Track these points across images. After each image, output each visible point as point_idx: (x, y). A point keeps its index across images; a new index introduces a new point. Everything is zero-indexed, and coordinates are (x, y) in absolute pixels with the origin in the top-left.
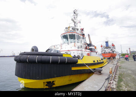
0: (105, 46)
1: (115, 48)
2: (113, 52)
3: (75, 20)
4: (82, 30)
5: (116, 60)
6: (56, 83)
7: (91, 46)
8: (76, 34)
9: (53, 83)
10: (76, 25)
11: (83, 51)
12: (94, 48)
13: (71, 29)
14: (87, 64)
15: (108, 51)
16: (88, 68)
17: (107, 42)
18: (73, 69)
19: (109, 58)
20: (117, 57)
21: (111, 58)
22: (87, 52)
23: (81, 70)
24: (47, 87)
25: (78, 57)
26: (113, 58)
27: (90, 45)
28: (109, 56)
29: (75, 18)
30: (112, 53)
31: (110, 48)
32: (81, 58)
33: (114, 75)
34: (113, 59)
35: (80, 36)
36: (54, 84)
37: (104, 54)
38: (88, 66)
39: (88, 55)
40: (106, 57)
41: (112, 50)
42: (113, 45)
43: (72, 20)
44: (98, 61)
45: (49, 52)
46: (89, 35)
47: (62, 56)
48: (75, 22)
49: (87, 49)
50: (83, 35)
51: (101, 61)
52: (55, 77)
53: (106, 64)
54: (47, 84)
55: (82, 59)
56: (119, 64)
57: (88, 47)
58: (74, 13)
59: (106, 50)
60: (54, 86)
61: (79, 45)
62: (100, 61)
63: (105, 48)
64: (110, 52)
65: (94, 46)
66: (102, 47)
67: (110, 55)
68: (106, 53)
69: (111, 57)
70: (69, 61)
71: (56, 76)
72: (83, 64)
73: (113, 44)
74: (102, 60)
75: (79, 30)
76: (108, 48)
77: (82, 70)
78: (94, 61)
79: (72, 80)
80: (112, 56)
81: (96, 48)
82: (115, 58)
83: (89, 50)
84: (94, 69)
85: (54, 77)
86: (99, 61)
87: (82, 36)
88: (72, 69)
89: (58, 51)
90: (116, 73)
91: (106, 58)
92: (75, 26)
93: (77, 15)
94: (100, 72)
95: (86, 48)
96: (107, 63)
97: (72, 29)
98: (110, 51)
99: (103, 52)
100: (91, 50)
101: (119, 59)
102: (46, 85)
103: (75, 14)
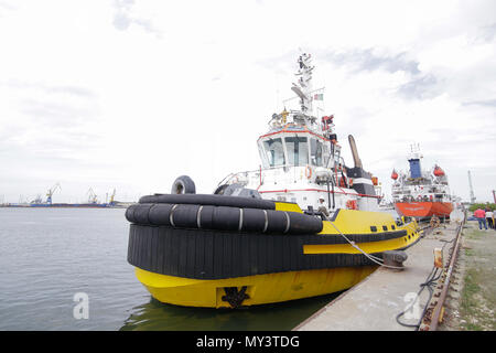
0: (409, 175)
1: (446, 184)
2: (440, 197)
3: (302, 89)
4: (328, 120)
5: (452, 226)
6: (252, 293)
7: (359, 176)
8: (309, 136)
9: (243, 293)
10: (306, 104)
11: (333, 192)
12: (370, 182)
13: (290, 119)
14: (351, 237)
15: (417, 192)
16: (355, 249)
17: (414, 162)
18: (309, 250)
19: (425, 220)
20: (456, 216)
21: (433, 219)
22: (349, 198)
23: (332, 255)
24: (227, 305)
25: (322, 214)
26: (441, 219)
27: (356, 172)
28: (424, 211)
29: (305, 83)
30: (434, 200)
31: (425, 181)
32: (331, 216)
33: (448, 274)
34: (442, 222)
35: (321, 141)
36: (247, 297)
37: (403, 205)
38: (356, 242)
39: (352, 205)
40: (414, 214)
41: (434, 190)
42: (439, 173)
43: (295, 89)
44: (385, 228)
45: (225, 195)
46: (351, 139)
47: (274, 208)
48: (303, 97)
49: (346, 186)
50: (333, 138)
51: (398, 229)
52: (254, 274)
53: (414, 239)
54: (225, 294)
55: (333, 219)
56: (463, 241)
57: (348, 180)
58: (302, 65)
59: (411, 188)
60: (246, 303)
61: (319, 175)
62: (393, 227)
63: (406, 183)
64: (425, 199)
65: (368, 176)
66: (395, 177)
67: (429, 209)
68: (413, 200)
69: (430, 214)
70: (297, 226)
71: (256, 270)
72: (340, 236)
73: (437, 168)
74: (399, 224)
75: (319, 121)
76: (418, 183)
77: (337, 254)
78: (373, 229)
79: (304, 286)
80: (435, 213)
81: (376, 184)
82: (448, 218)
83: (353, 191)
84: (379, 255)
85: (251, 274)
86: (390, 230)
87: (329, 143)
88: (305, 252)
89: (252, 192)
90: (454, 266)
91: (414, 219)
92: (304, 108)
93: (309, 71)
94: (400, 264)
95: (343, 184)
96: (416, 237)
97: (295, 117)
98: (428, 195)
99: (401, 196)
100: (360, 189)
101: (463, 225)
102: (224, 299)
103: (302, 70)
